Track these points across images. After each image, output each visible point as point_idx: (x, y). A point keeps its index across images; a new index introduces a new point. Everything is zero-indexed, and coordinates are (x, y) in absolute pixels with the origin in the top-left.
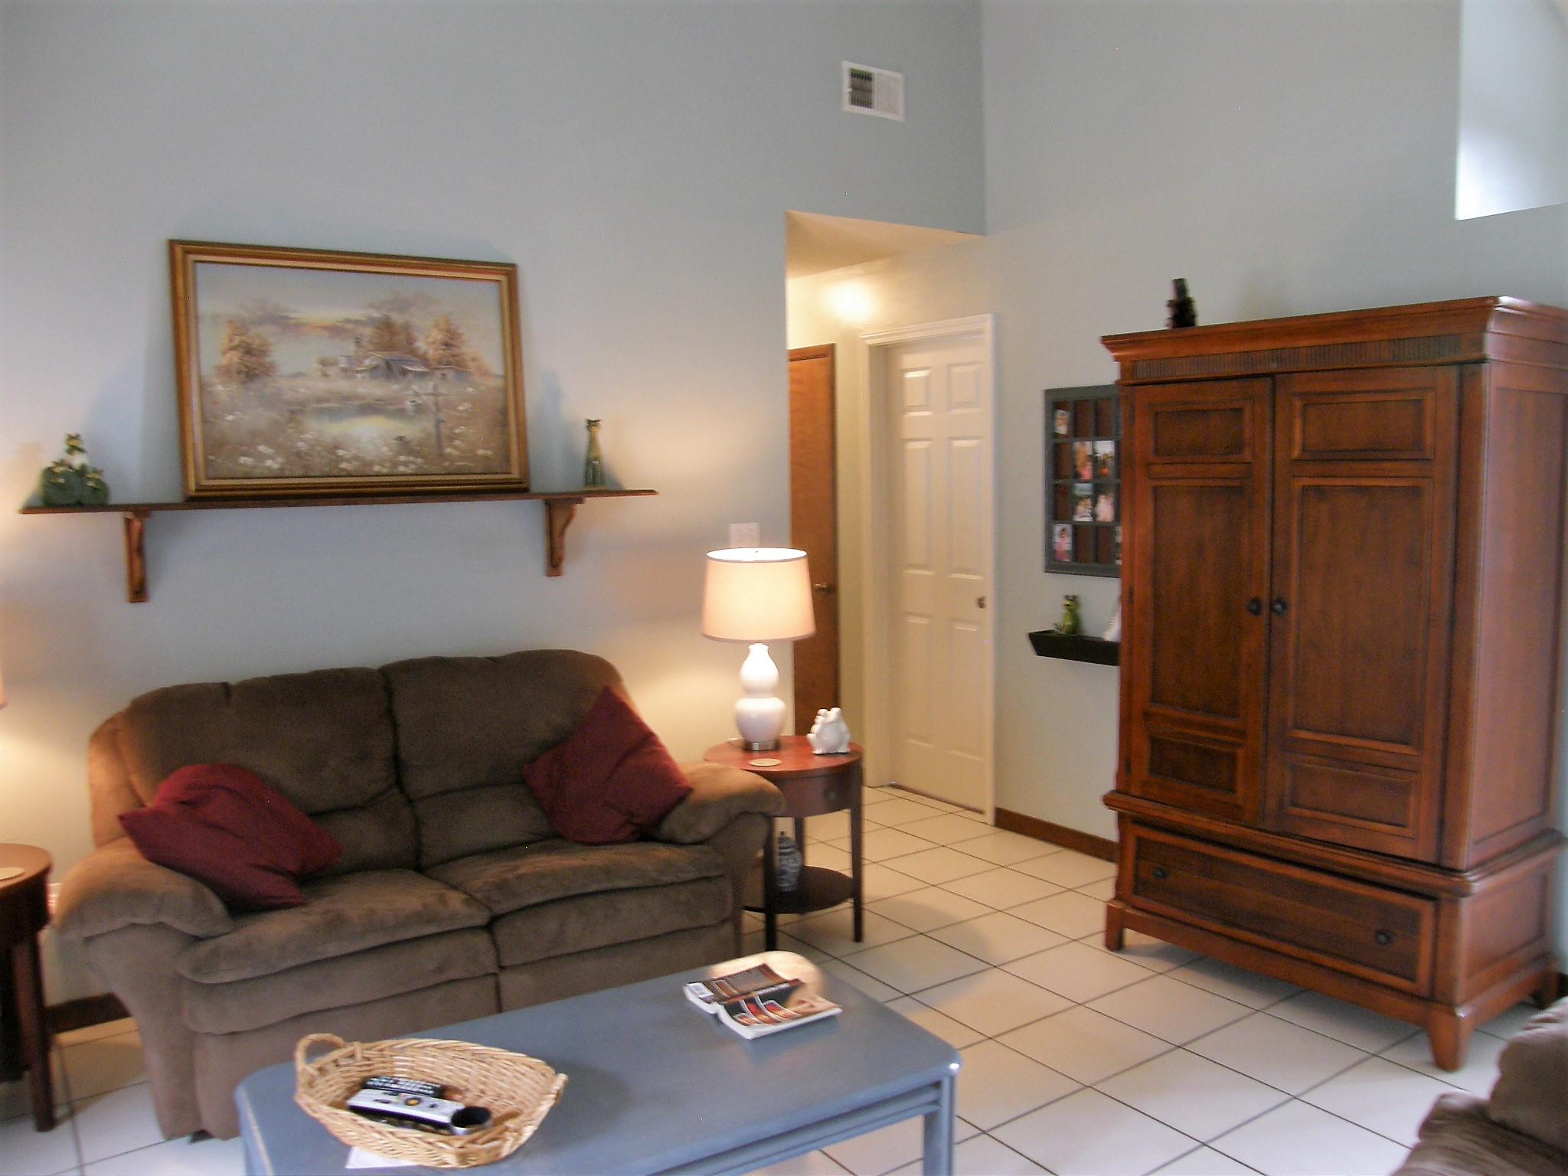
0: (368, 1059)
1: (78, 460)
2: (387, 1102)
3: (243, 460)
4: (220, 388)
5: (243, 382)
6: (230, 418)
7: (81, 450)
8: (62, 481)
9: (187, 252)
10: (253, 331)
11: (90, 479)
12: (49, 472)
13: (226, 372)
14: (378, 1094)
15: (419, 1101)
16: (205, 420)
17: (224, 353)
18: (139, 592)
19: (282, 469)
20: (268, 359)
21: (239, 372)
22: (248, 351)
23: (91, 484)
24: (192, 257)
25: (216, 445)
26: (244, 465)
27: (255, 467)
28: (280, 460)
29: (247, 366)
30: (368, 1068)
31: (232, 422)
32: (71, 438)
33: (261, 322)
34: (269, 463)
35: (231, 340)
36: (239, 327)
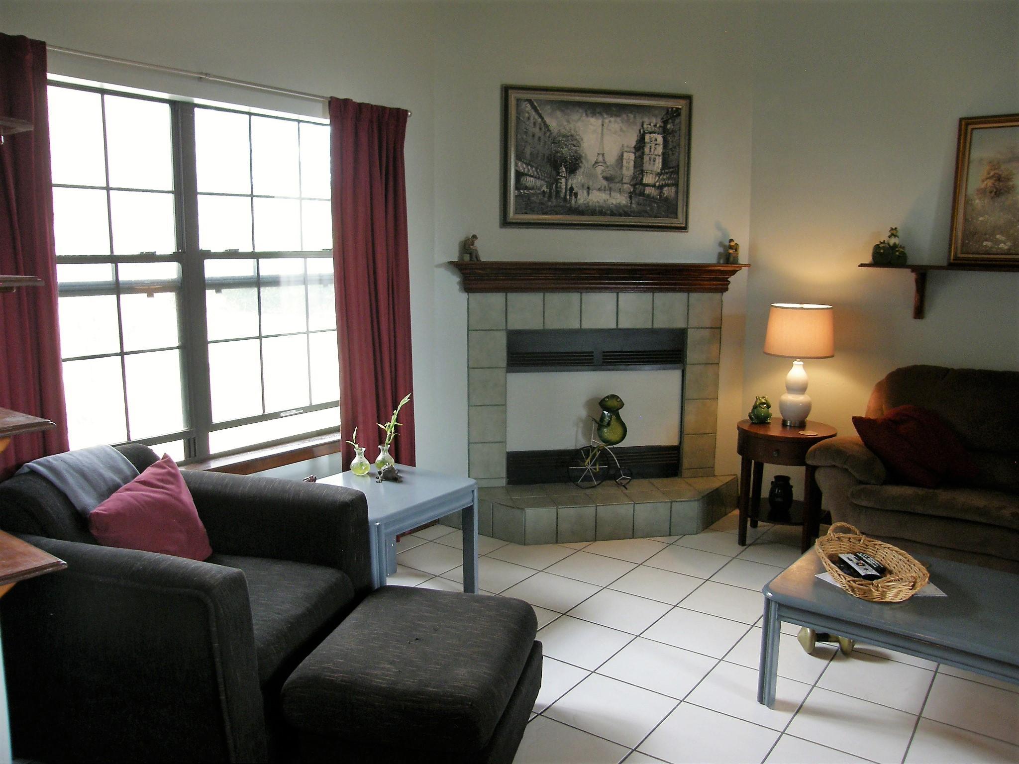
0: (867, 545)
1: (893, 241)
2: (851, 560)
3: (985, 243)
4: (977, 201)
5: (992, 198)
6: (981, 219)
7: (895, 236)
8: (882, 251)
9: (967, 125)
10: (1003, 167)
11: (897, 251)
12: (877, 247)
13: (982, 192)
14: (852, 556)
15: (864, 565)
16: (966, 220)
17: (983, 181)
18: (919, 312)
19: (1009, 249)
20: (1011, 183)
21: (991, 192)
22: (999, 179)
23: (897, 254)
24: (970, 127)
25: (971, 234)
26: (986, 246)
27: (991, 247)
28: (1009, 244)
29: (996, 188)
30: (865, 549)
31: (982, 221)
32: (892, 229)
33: (1010, 161)
34: (1002, 245)
35: (989, 173)
36: (994, 165)
